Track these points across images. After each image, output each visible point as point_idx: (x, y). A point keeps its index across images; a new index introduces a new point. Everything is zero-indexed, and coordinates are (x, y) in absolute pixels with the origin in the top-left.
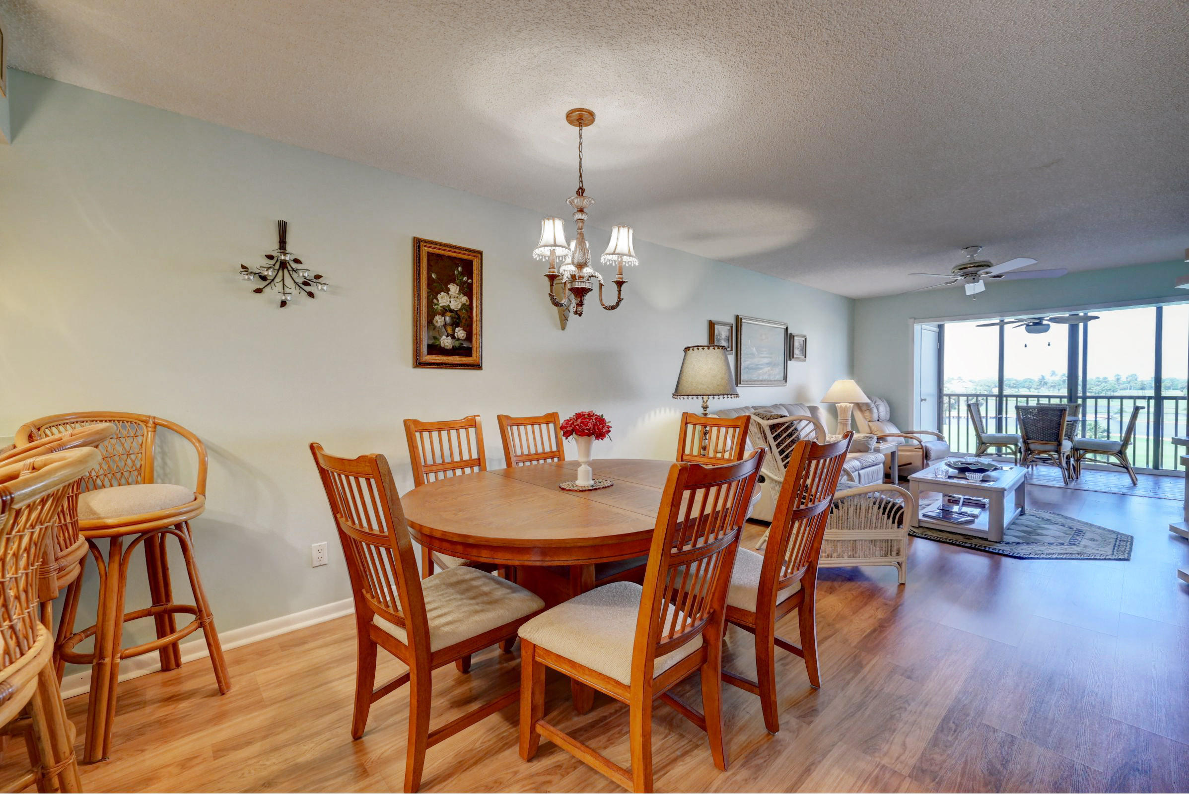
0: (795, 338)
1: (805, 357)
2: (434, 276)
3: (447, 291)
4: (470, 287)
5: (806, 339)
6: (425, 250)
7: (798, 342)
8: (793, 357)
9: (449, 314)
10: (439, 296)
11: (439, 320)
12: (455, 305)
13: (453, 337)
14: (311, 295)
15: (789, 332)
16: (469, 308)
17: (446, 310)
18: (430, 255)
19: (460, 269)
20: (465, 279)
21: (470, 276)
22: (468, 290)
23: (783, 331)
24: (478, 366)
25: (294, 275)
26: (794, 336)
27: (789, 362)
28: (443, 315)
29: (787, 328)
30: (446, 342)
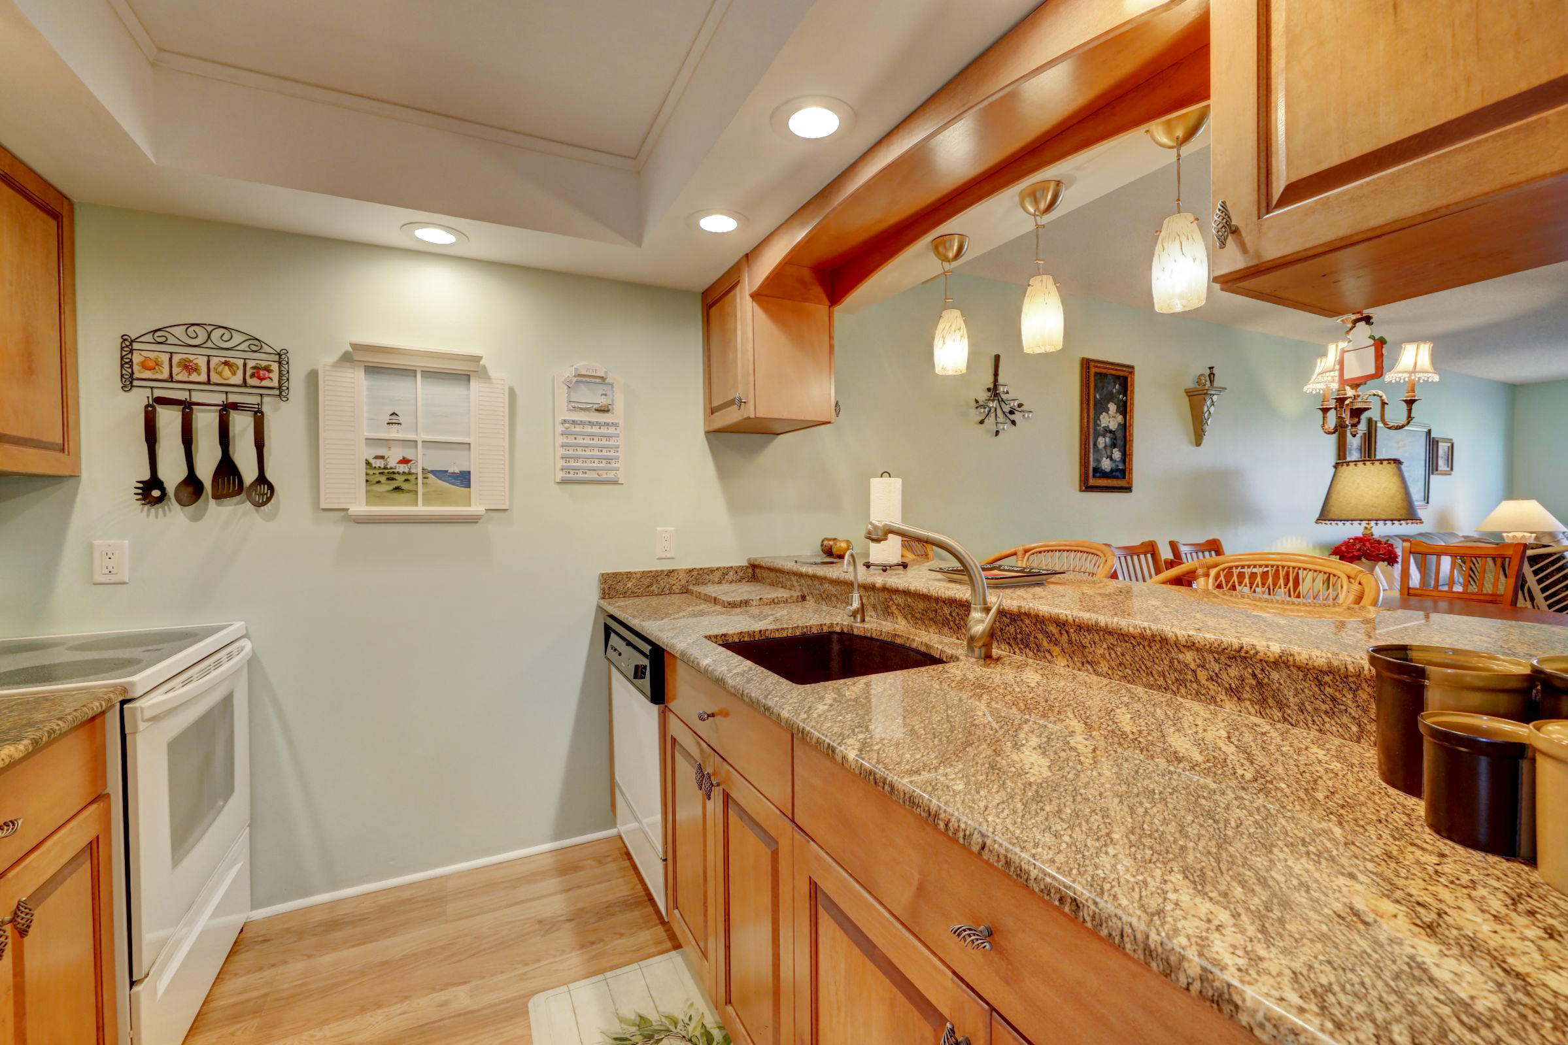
0: (1440, 444)
1: (1452, 469)
2: (1098, 396)
3: (1107, 410)
4: (1125, 403)
5: (1452, 445)
6: (1093, 370)
7: (1443, 448)
8: (1437, 470)
9: (1108, 435)
10: (1101, 417)
11: (1102, 442)
12: (1113, 426)
13: (1111, 459)
14: (1013, 423)
15: (1433, 435)
16: (1125, 427)
17: (1107, 430)
18: (1096, 374)
19: (1117, 386)
20: (1121, 396)
21: (1125, 395)
22: (1124, 409)
23: (1423, 437)
24: (1128, 489)
25: (1003, 405)
26: (1437, 442)
27: (1431, 476)
28: (1104, 436)
29: (1430, 431)
30: (1106, 465)
